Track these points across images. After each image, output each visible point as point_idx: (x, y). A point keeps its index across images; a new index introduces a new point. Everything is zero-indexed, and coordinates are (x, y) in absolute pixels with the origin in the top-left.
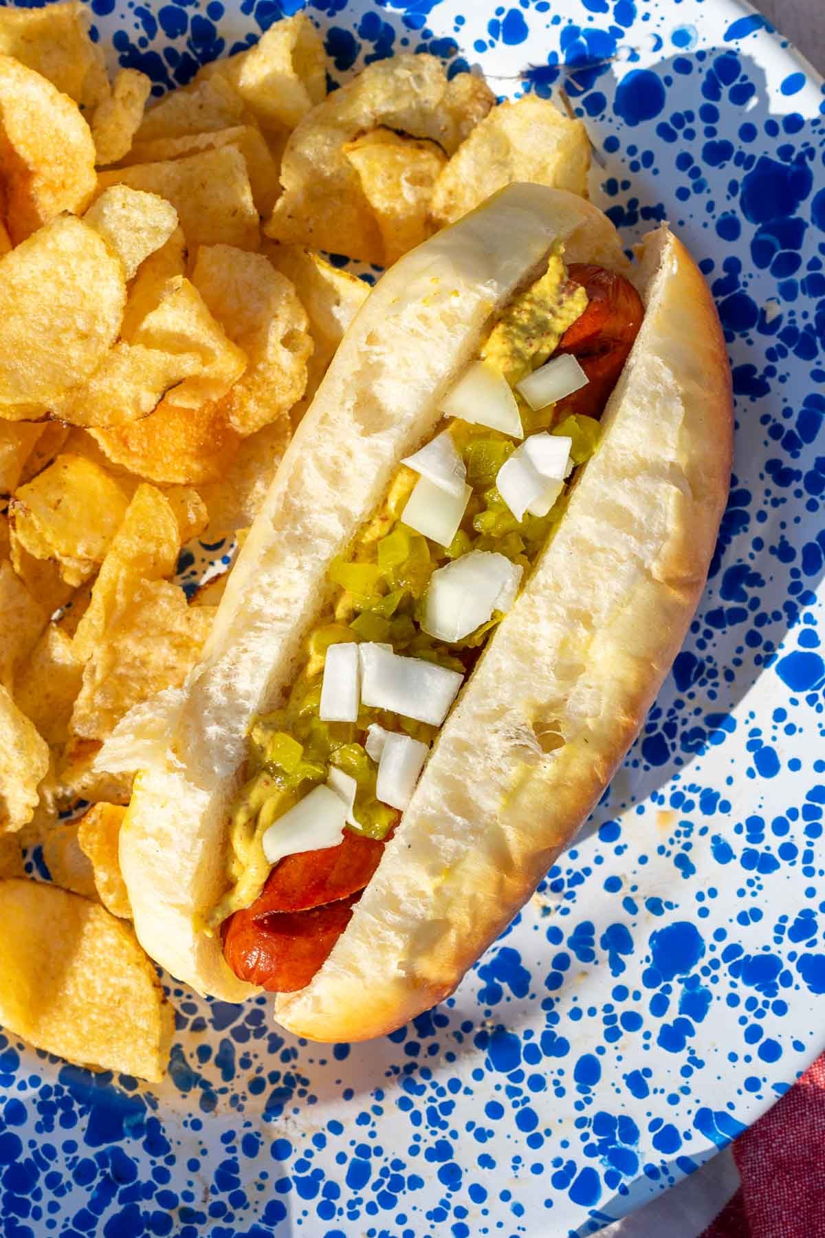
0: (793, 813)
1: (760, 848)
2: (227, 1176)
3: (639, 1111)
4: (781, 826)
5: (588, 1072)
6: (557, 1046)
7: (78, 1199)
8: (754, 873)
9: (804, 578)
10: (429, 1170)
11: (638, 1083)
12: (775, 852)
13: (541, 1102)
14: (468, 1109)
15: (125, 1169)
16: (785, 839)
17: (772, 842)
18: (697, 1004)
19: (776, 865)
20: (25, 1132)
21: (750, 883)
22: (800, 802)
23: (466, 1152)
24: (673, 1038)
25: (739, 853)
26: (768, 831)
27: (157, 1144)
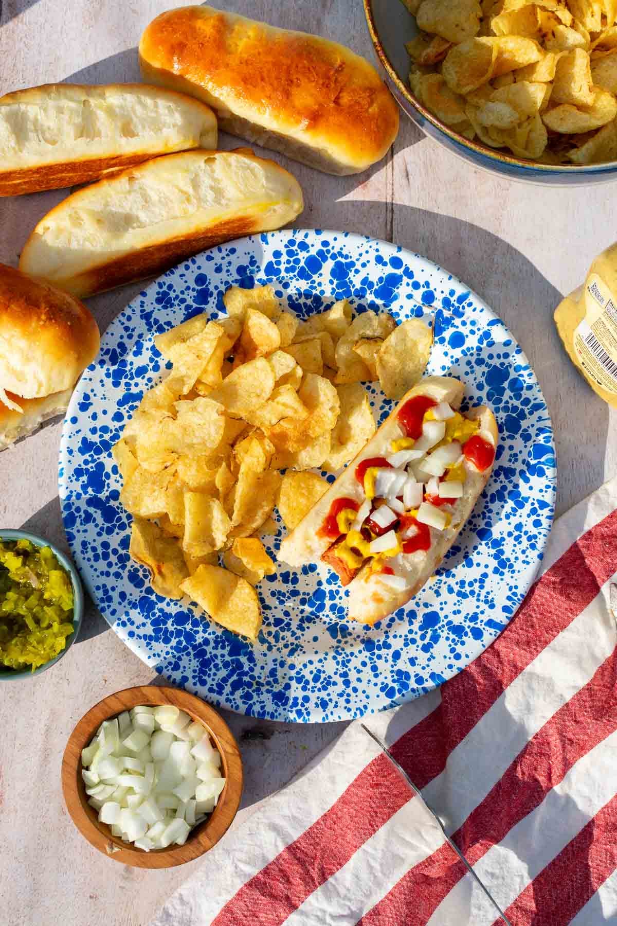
0: (476, 580)
1: (463, 590)
2: (273, 673)
3: (412, 670)
4: (471, 584)
5: (397, 655)
6: (387, 646)
7: (223, 673)
8: (460, 598)
9: (489, 504)
10: (340, 680)
11: (412, 661)
12: (468, 593)
13: (379, 663)
14: (355, 662)
15: (240, 665)
16: (472, 588)
17: (467, 589)
18: (435, 638)
19: (468, 597)
20: (209, 649)
21: (458, 601)
22: (478, 577)
23: (353, 676)
24: (426, 648)
25: (456, 591)
26: (466, 585)
27: (251, 659)
